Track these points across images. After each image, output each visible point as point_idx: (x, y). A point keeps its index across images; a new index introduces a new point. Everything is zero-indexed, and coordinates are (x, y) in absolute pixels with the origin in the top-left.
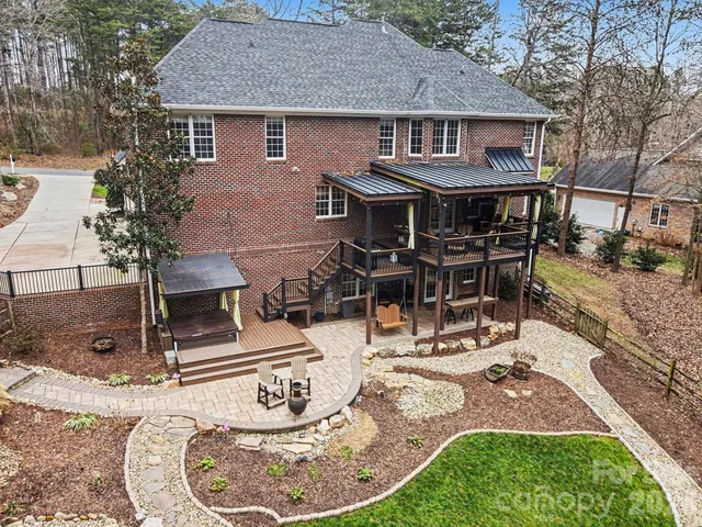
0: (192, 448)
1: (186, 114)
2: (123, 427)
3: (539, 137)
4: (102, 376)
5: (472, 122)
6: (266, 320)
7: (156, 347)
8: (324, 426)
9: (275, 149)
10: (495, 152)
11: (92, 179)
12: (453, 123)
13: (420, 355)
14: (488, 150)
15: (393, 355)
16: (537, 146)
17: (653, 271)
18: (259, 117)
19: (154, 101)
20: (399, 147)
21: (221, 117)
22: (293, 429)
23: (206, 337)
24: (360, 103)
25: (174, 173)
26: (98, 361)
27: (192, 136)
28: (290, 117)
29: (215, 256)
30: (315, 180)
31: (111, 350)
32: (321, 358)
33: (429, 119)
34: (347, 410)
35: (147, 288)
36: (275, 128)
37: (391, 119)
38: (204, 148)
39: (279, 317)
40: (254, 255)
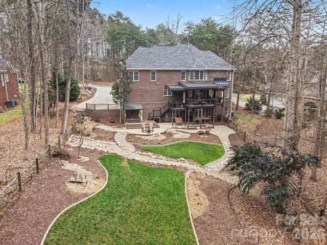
0: (127, 136)
1: (133, 70)
2: (114, 133)
3: (232, 75)
4: (111, 126)
5: (209, 71)
6: (149, 120)
7: (123, 122)
8: (154, 135)
9: (153, 78)
10: (216, 79)
11: (111, 88)
12: (202, 71)
13: (184, 129)
14: (214, 79)
15: (177, 128)
16: (232, 78)
17: (281, 119)
18: (150, 71)
19: (125, 68)
20: (187, 78)
21: (140, 71)
22: (147, 135)
23: (134, 120)
24: (176, 67)
25: (128, 84)
26: (111, 124)
27: (134, 75)
28: (157, 71)
29: (137, 103)
30: (163, 86)
31: (113, 122)
32: (159, 127)
33: (194, 71)
34: (160, 134)
35: (122, 110)
36: (153, 73)
37: (184, 70)
38: (136, 78)
39: (152, 119)
40: (147, 104)
